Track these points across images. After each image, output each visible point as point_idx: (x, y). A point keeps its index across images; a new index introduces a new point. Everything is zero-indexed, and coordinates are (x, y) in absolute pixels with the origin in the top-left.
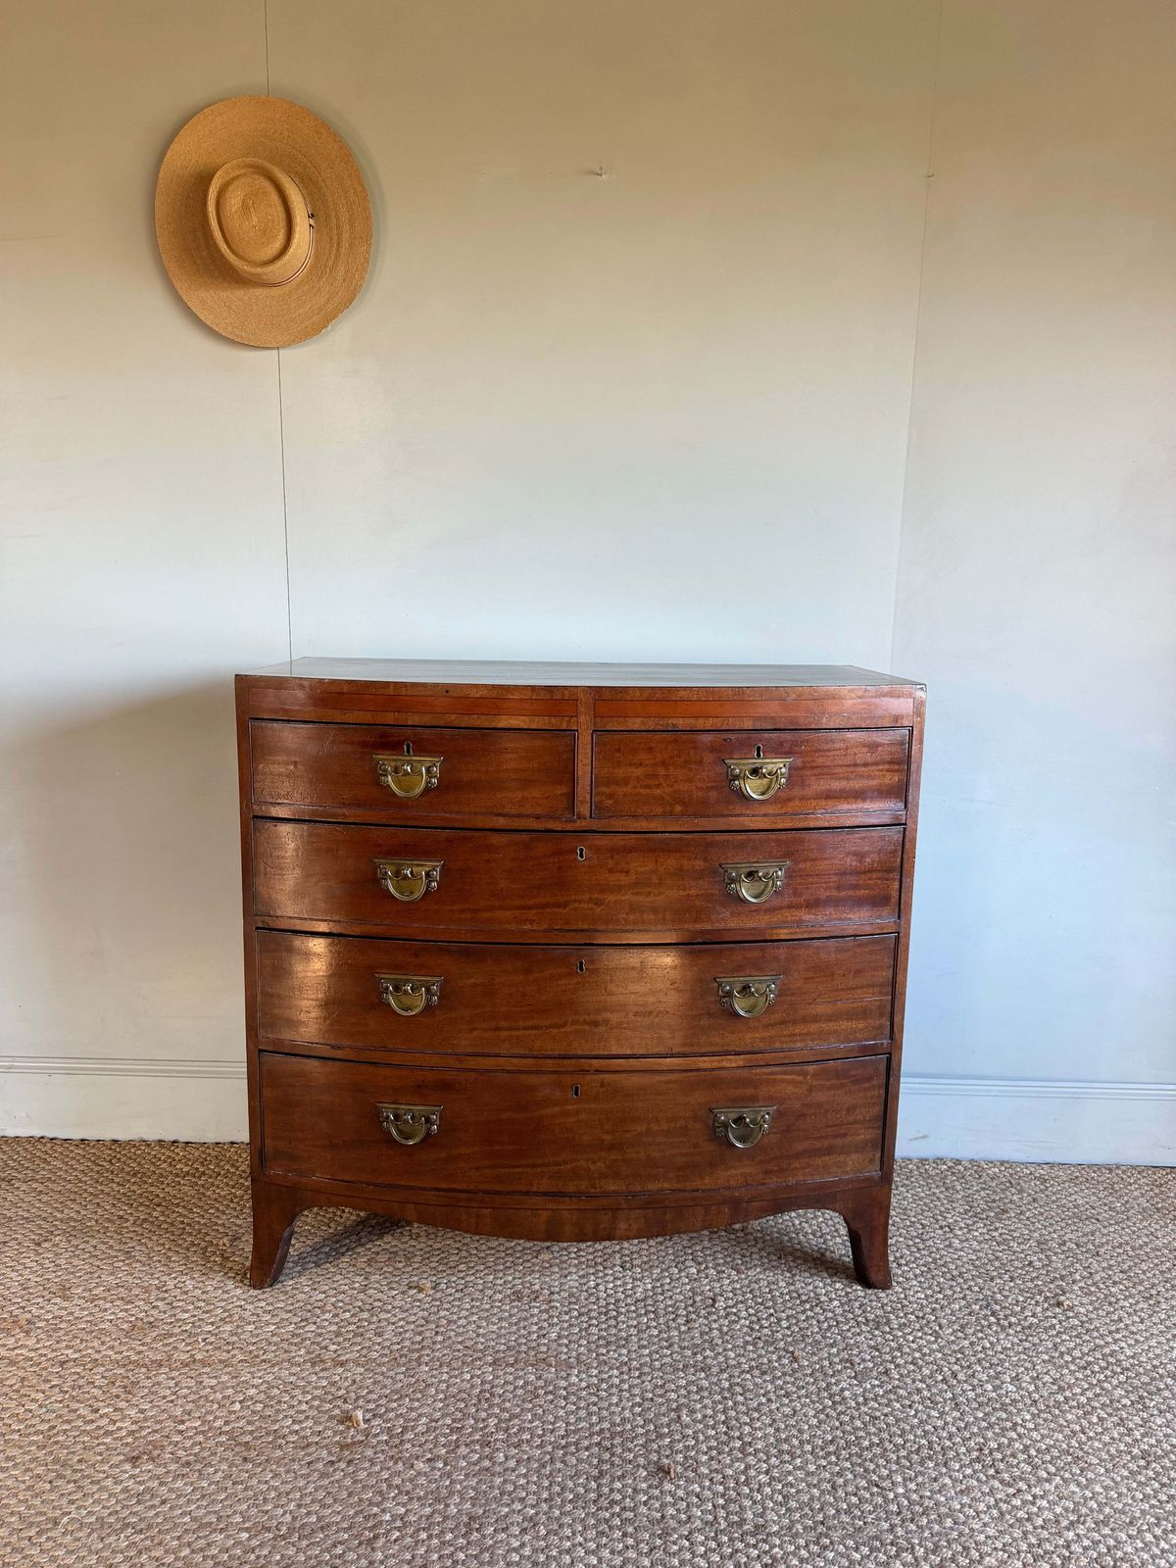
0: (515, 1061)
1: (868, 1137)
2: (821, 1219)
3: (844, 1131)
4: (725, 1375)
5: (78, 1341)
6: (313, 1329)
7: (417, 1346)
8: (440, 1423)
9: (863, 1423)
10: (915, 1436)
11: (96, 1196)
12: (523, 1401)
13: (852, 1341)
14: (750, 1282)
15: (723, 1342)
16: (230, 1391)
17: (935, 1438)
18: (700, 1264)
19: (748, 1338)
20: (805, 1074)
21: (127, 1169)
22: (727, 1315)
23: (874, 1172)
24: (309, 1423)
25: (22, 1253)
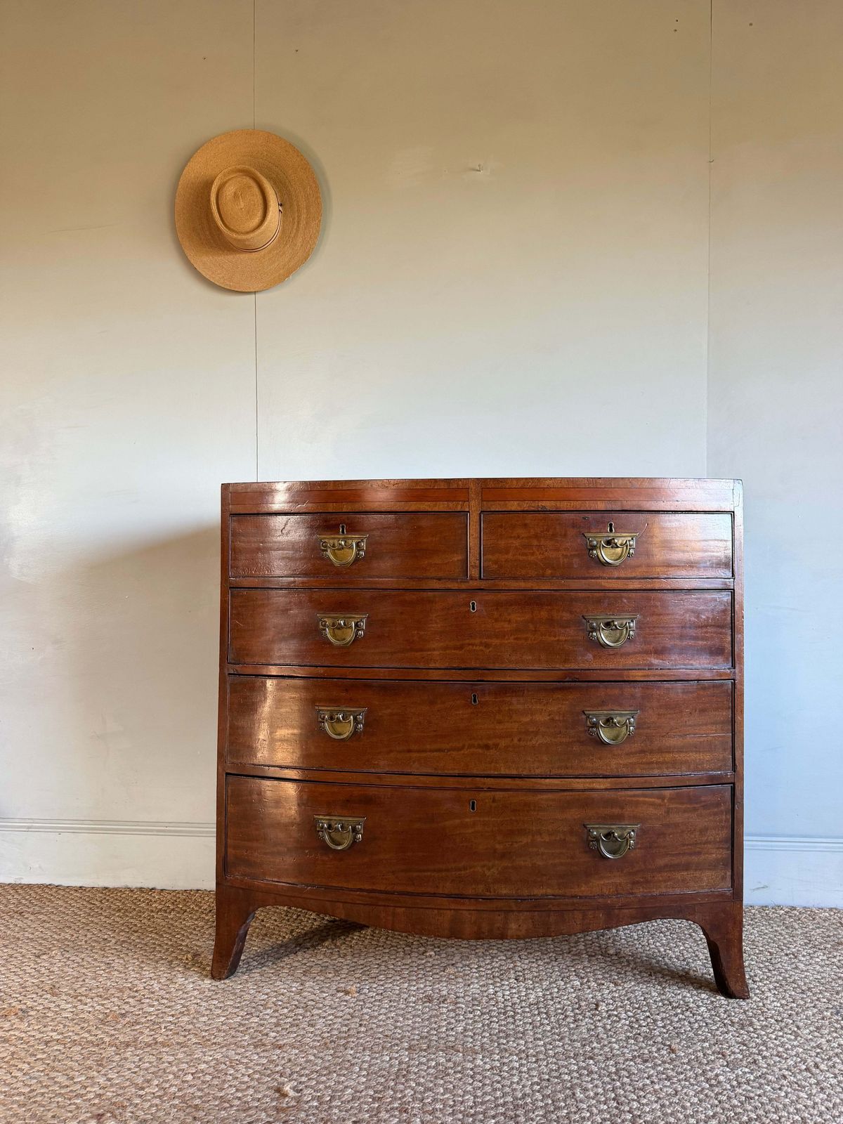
0: (422, 778)
1: (719, 856)
2: (682, 948)
3: (698, 849)
4: (612, 1062)
5: (62, 1026)
6: (256, 1021)
7: (344, 1035)
8: (363, 1094)
9: (740, 1102)
10: (789, 1113)
11: (88, 925)
12: (436, 1078)
13: (721, 1038)
14: (627, 992)
15: (608, 1037)
16: (184, 1066)
17: (806, 1115)
18: (582, 978)
19: (628, 1034)
20: (663, 798)
21: (114, 907)
22: (609, 1016)
23: (725, 887)
24: (251, 1091)
25: (24, 963)
